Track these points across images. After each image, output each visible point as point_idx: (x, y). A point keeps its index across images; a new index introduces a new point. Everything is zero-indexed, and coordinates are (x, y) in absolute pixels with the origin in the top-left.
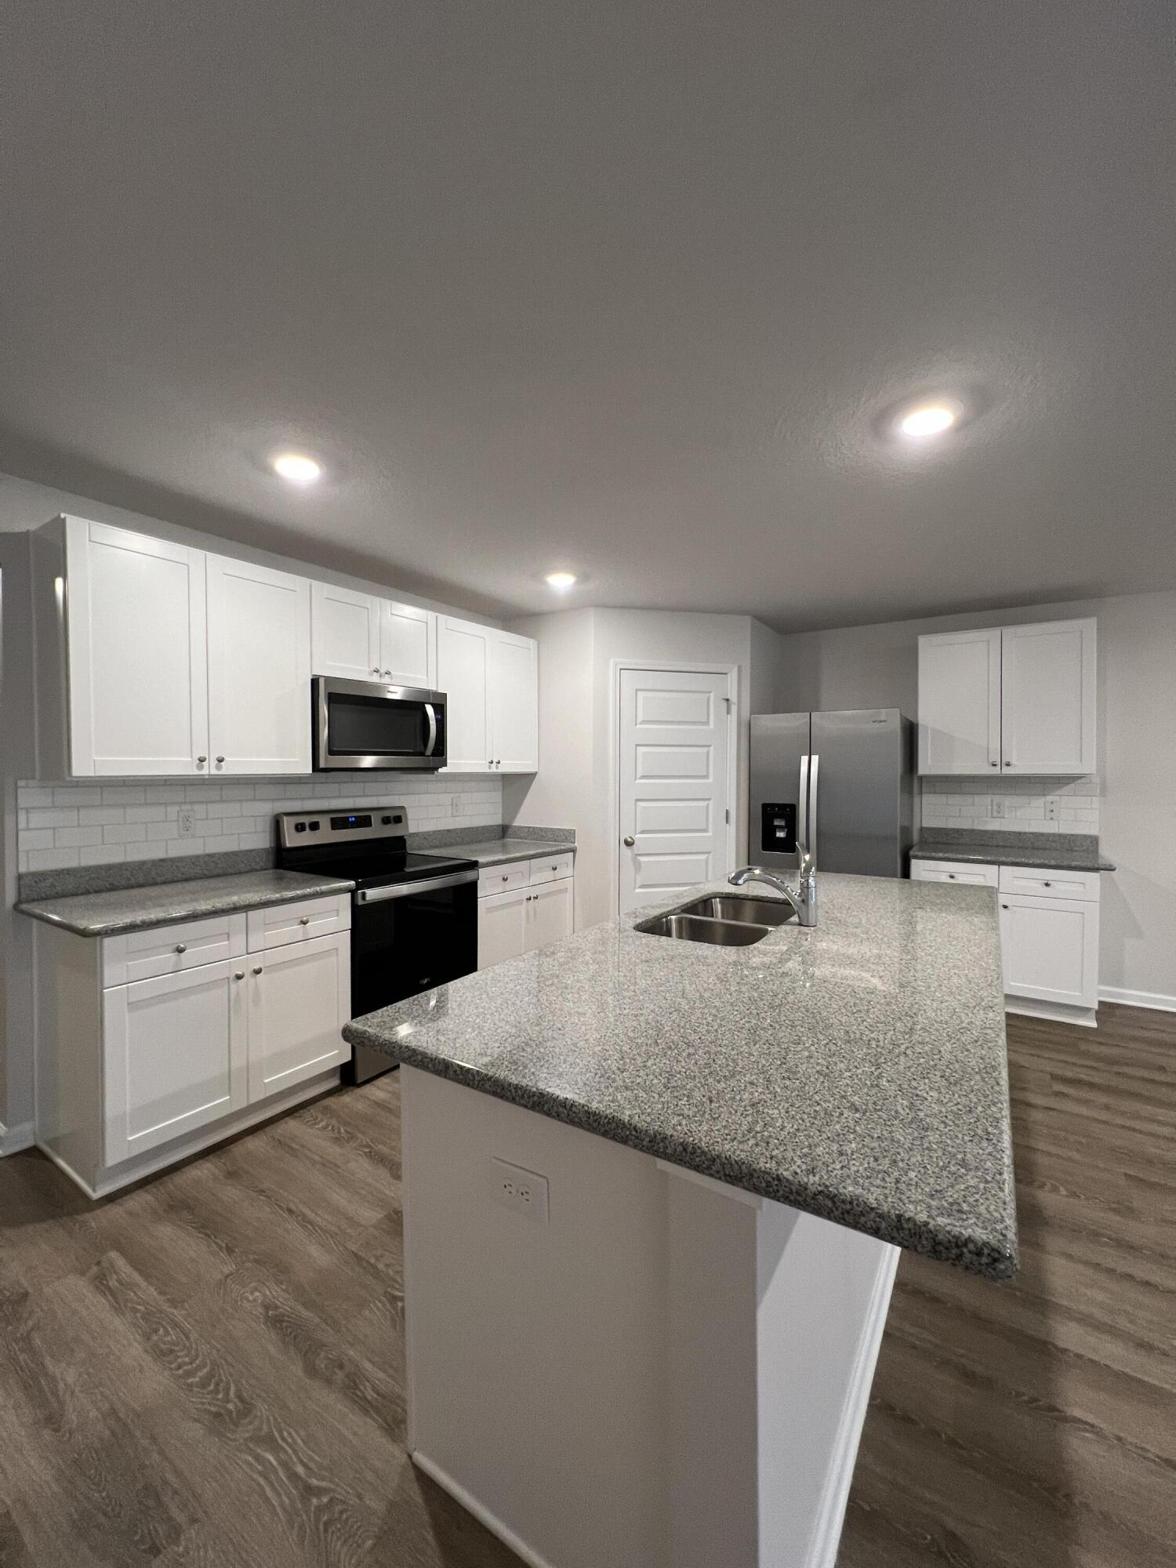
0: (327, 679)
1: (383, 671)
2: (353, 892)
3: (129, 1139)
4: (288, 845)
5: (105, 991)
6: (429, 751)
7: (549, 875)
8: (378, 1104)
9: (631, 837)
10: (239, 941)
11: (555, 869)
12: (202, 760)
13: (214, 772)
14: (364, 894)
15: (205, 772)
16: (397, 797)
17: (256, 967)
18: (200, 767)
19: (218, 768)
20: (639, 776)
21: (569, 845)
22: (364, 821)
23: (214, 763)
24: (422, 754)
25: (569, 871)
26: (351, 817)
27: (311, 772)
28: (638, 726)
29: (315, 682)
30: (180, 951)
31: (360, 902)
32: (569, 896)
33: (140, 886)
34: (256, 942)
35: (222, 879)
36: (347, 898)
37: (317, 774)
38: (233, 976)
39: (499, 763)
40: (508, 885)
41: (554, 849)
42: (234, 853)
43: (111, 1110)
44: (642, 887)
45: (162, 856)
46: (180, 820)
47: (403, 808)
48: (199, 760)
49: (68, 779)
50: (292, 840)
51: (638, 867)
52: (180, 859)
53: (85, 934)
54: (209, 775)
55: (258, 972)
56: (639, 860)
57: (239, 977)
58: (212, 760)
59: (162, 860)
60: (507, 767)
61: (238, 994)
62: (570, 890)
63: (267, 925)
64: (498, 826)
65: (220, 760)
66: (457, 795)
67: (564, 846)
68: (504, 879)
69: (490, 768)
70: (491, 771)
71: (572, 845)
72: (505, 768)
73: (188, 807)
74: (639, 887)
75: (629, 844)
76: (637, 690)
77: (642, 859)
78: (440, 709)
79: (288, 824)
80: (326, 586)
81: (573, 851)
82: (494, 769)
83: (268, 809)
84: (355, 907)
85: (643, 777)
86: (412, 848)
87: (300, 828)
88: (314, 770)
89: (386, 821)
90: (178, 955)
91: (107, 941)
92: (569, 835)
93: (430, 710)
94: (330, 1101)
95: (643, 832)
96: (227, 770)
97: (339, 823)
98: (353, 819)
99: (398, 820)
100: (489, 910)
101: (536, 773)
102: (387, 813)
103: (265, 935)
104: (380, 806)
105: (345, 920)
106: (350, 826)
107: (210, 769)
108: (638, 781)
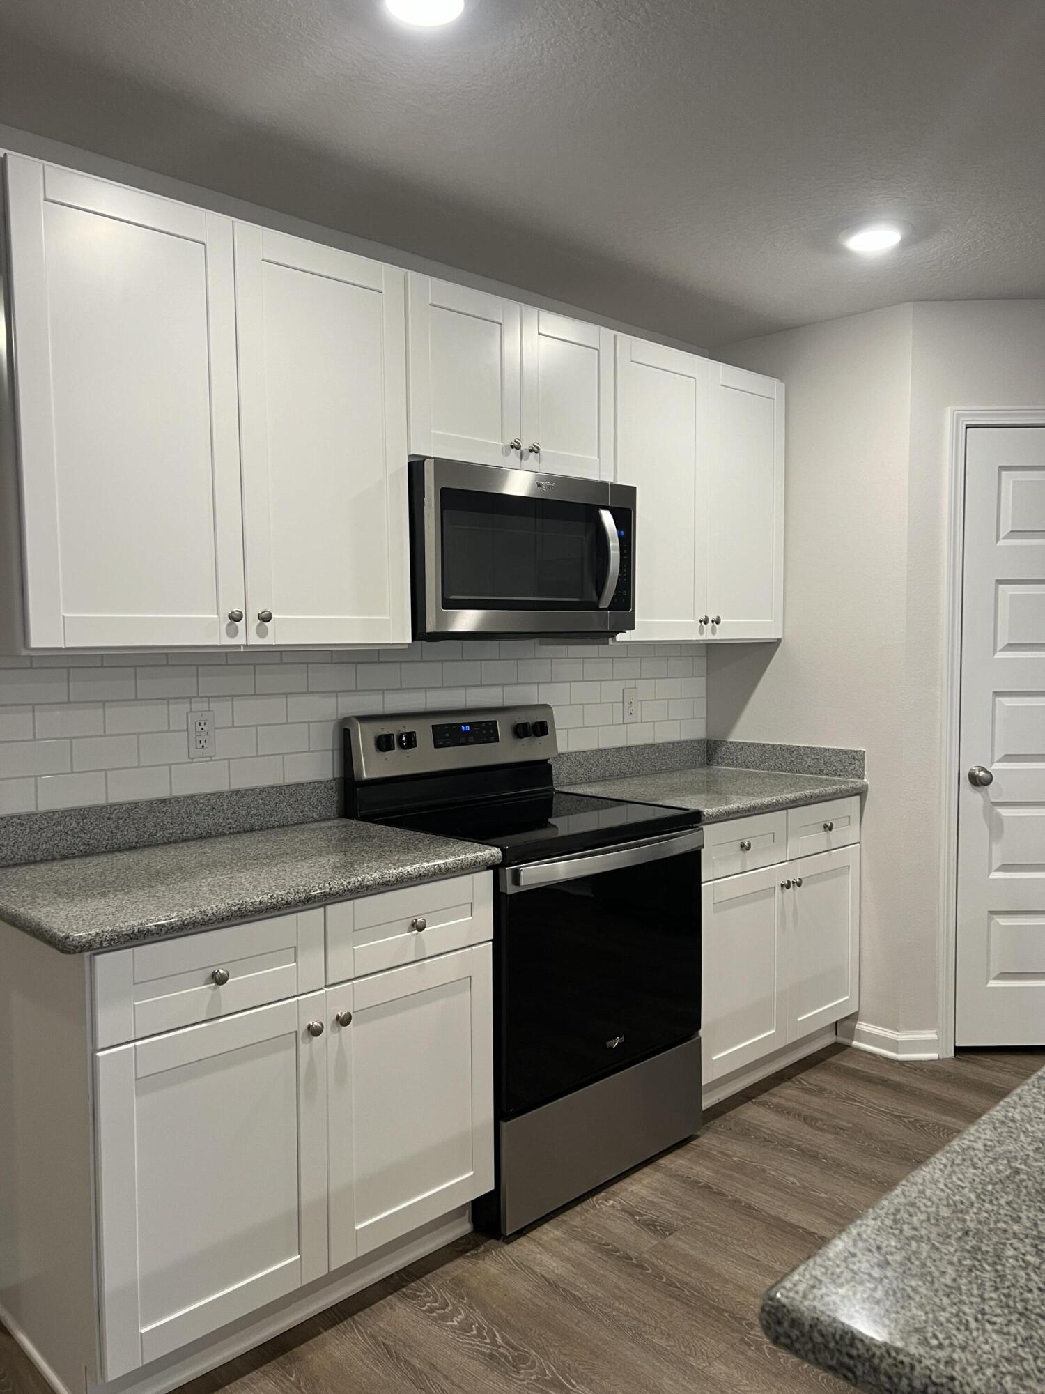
0: (439, 462)
1: (525, 446)
2: (496, 868)
3: (143, 1331)
4: (365, 776)
5: (99, 1054)
6: (605, 602)
7: (819, 840)
8: (551, 1285)
9: (983, 769)
10: (312, 961)
11: (831, 828)
12: (235, 618)
13: (255, 640)
14: (516, 874)
15: (239, 640)
16: (535, 687)
17: (342, 1012)
18: (233, 633)
19: (262, 633)
20: (1000, 645)
21: (852, 783)
22: (484, 732)
23: (254, 623)
24: (595, 606)
25: (852, 833)
26: (465, 724)
27: (410, 641)
28: (1001, 543)
29: (416, 468)
30: (219, 980)
31: (511, 890)
32: (851, 879)
33: (132, 848)
34: (341, 963)
35: (260, 836)
36: (485, 879)
37: (418, 643)
38: (302, 1029)
39: (718, 621)
40: (752, 859)
41: (830, 789)
42: (279, 789)
43: (112, 1279)
44: (1005, 868)
45: (163, 793)
46: (192, 727)
47: (546, 707)
48: (230, 616)
49: (24, 653)
50: (371, 766)
51: (996, 828)
52: (192, 799)
53: (64, 946)
54: (246, 646)
55: (344, 1021)
56: (998, 815)
57: (315, 1031)
58: (249, 615)
59: (164, 801)
60: (731, 631)
61: (311, 1063)
62: (854, 871)
63: (361, 932)
64: (699, 741)
65: (265, 618)
66: (631, 684)
67: (846, 782)
68: (742, 846)
69: (701, 632)
70: (703, 637)
71: (859, 783)
72: (725, 633)
73: (203, 706)
74: (998, 870)
75: (979, 781)
76: (1001, 468)
77: (1004, 812)
78: (625, 519)
79: (364, 737)
80: (431, 281)
81: (861, 793)
82: (708, 636)
83: (332, 708)
84: (499, 897)
85: (1010, 647)
86: (563, 781)
87: (384, 743)
88: (414, 638)
89: (521, 731)
90: (215, 988)
91: (104, 962)
92: (852, 762)
93: (607, 518)
94: (459, 1267)
95: (1008, 758)
96: (277, 636)
97: (447, 735)
98: (468, 727)
99: (541, 729)
100: (721, 905)
101: (779, 640)
102: (522, 718)
103: (354, 949)
104: (508, 703)
105: (482, 922)
106: (463, 740)
107: (247, 635)
108: (999, 655)
